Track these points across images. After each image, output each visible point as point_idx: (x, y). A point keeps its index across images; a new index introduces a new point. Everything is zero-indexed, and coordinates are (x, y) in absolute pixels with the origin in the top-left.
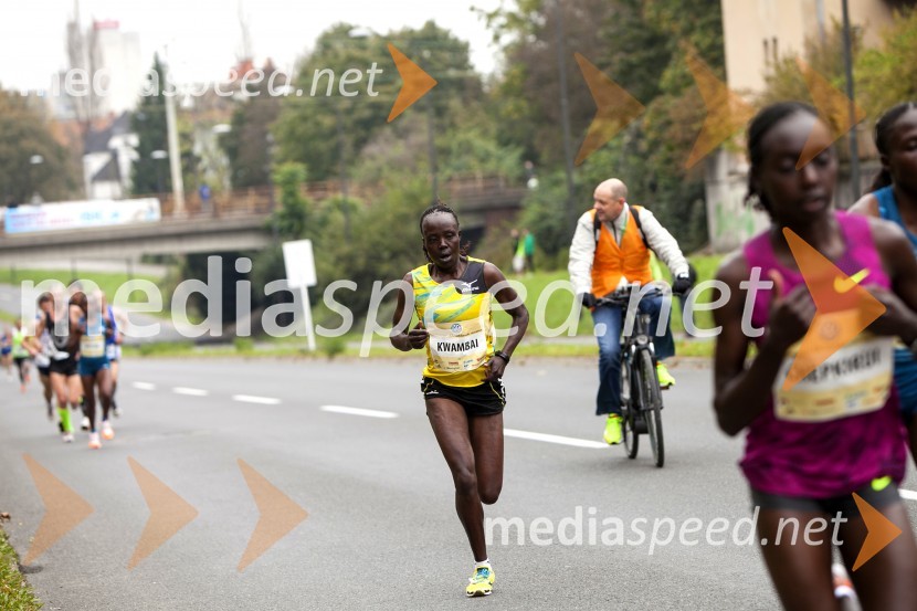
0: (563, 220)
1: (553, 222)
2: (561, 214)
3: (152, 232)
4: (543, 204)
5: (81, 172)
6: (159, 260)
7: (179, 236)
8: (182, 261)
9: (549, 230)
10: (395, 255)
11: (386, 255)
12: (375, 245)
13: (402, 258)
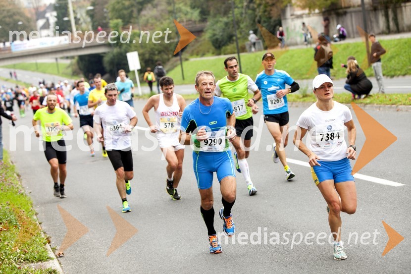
0: (222, 36)
1: (218, 37)
2: (221, 34)
3: (66, 48)
4: (214, 30)
5: (36, 26)
6: (67, 58)
7: (76, 49)
8: (76, 58)
9: (217, 39)
10: (160, 52)
11: (156, 52)
12: (152, 49)
13: (163, 53)
